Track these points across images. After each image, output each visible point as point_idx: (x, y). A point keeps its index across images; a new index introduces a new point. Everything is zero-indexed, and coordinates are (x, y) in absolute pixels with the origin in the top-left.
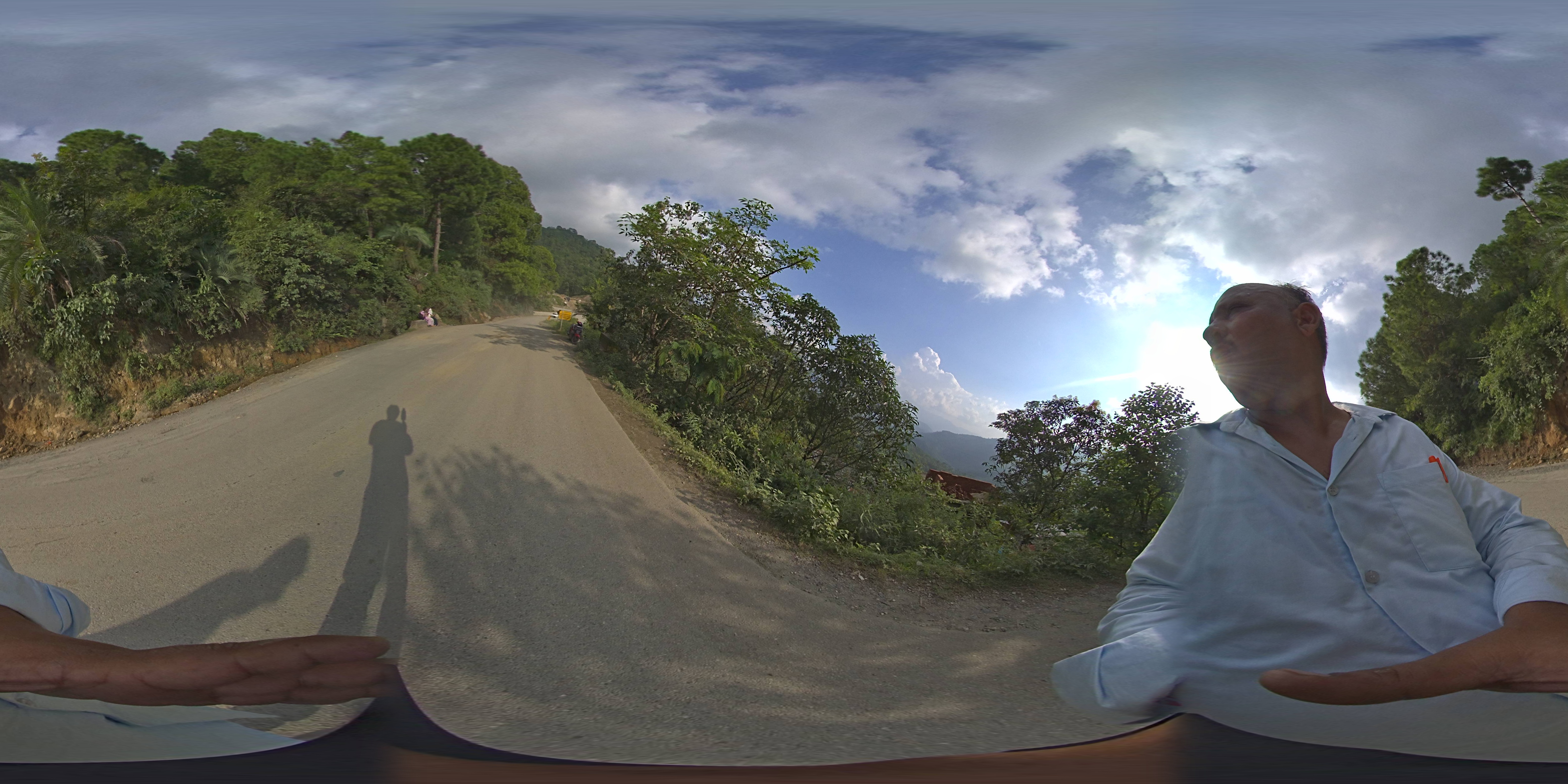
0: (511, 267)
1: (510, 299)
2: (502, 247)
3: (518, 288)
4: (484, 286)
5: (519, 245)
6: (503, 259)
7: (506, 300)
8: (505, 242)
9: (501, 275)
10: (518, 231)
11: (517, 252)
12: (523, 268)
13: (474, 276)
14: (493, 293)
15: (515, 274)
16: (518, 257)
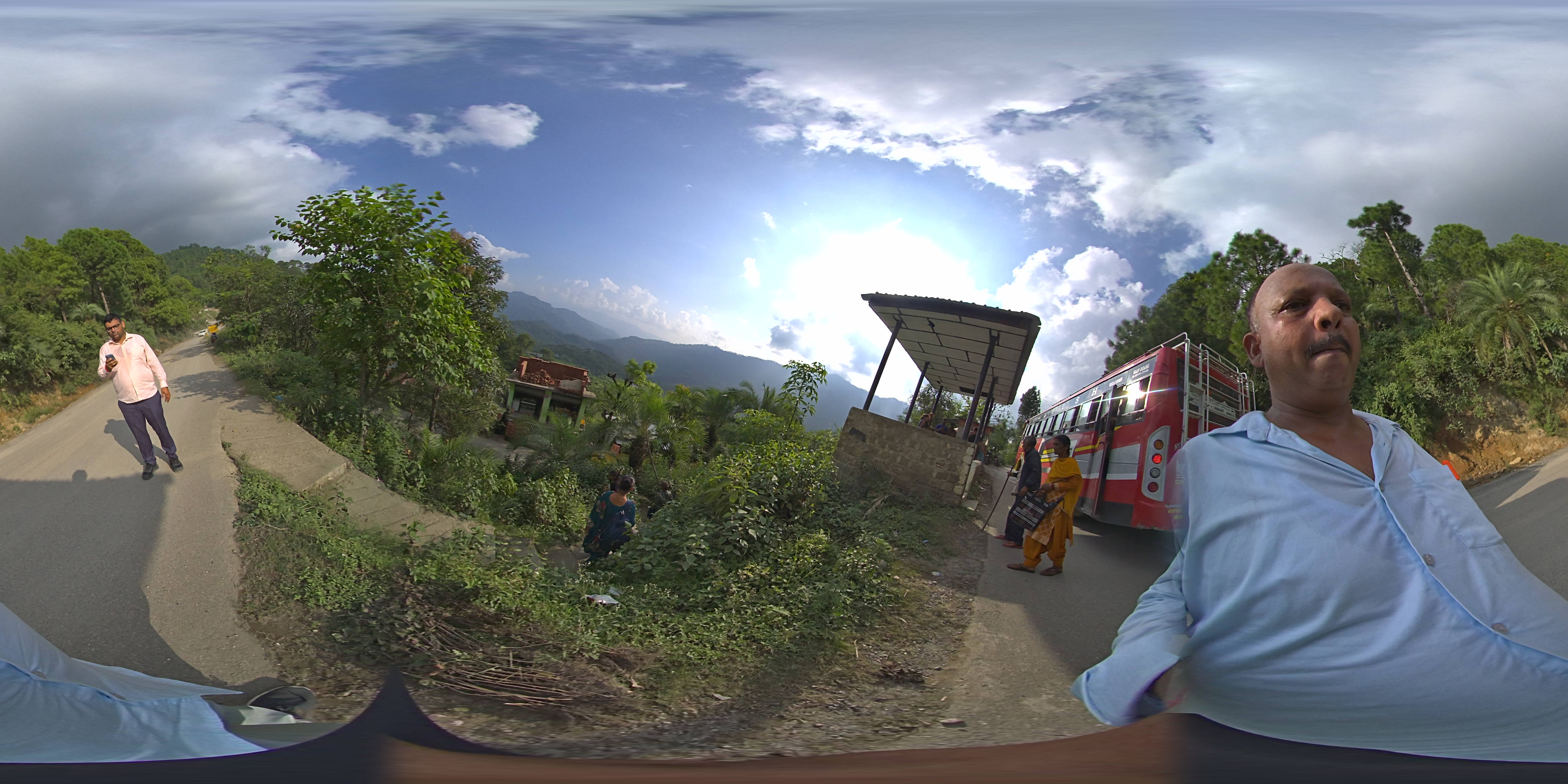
0: (161, 308)
1: (170, 331)
2: (147, 295)
3: (172, 321)
4: (148, 329)
5: (158, 289)
6: (152, 304)
7: (168, 333)
8: (148, 291)
9: (156, 316)
10: (153, 280)
11: (159, 295)
12: (169, 304)
13: (137, 325)
14: (156, 333)
15: (166, 312)
16: (162, 298)
